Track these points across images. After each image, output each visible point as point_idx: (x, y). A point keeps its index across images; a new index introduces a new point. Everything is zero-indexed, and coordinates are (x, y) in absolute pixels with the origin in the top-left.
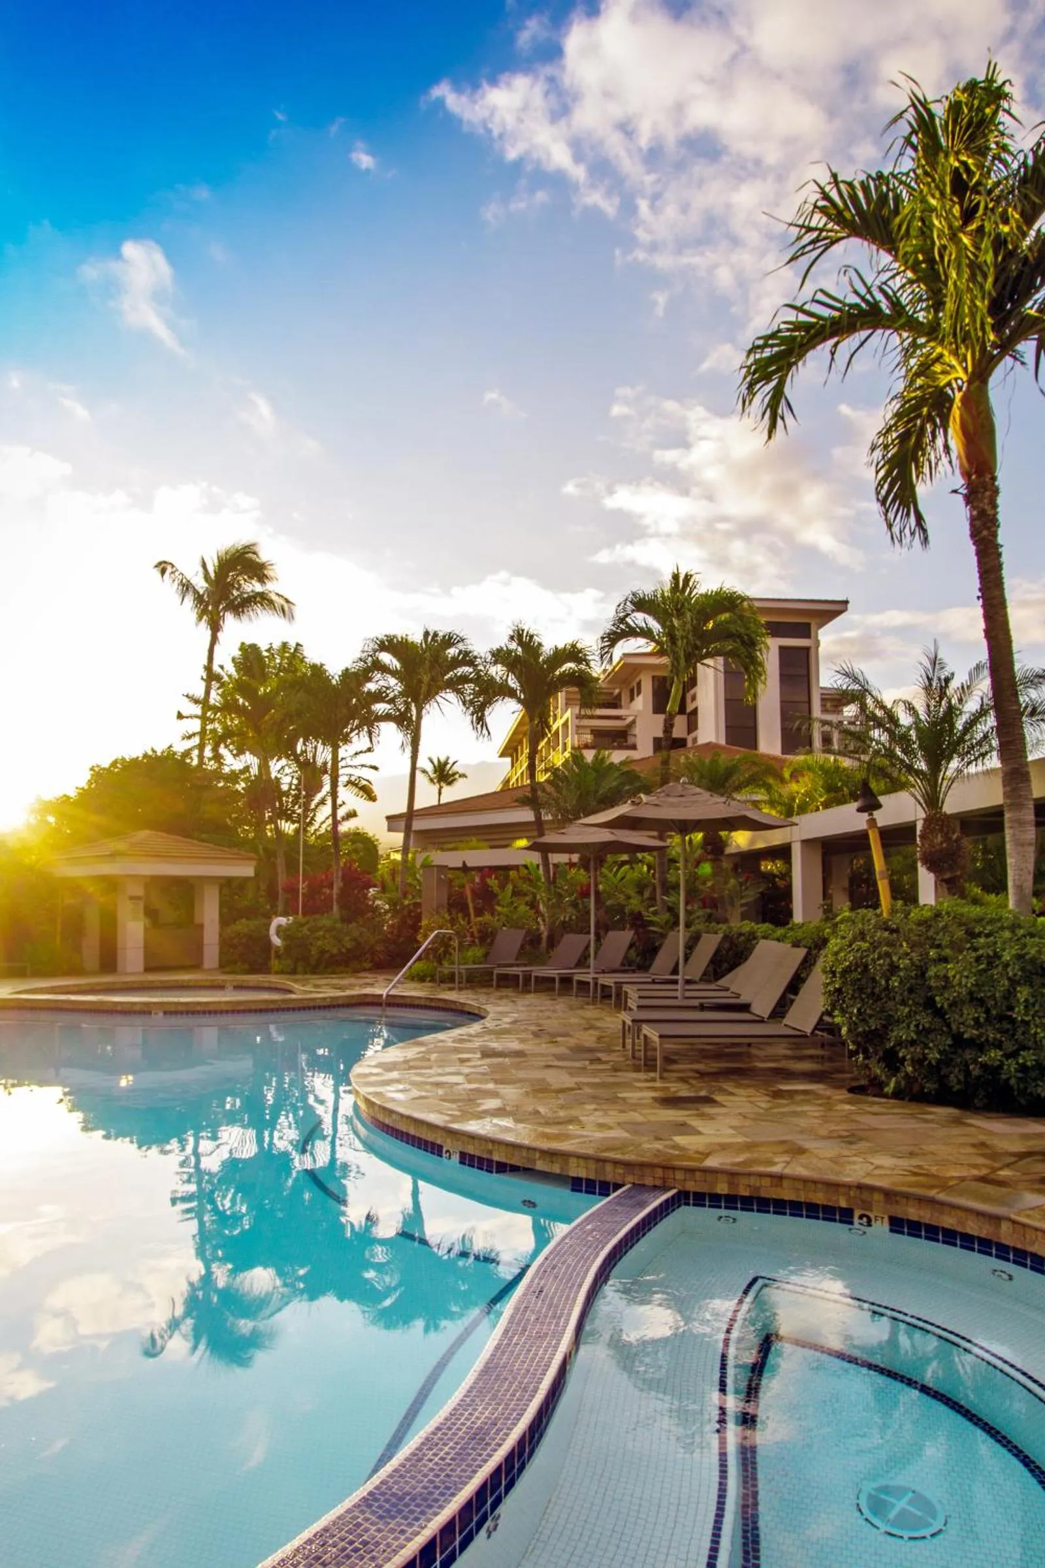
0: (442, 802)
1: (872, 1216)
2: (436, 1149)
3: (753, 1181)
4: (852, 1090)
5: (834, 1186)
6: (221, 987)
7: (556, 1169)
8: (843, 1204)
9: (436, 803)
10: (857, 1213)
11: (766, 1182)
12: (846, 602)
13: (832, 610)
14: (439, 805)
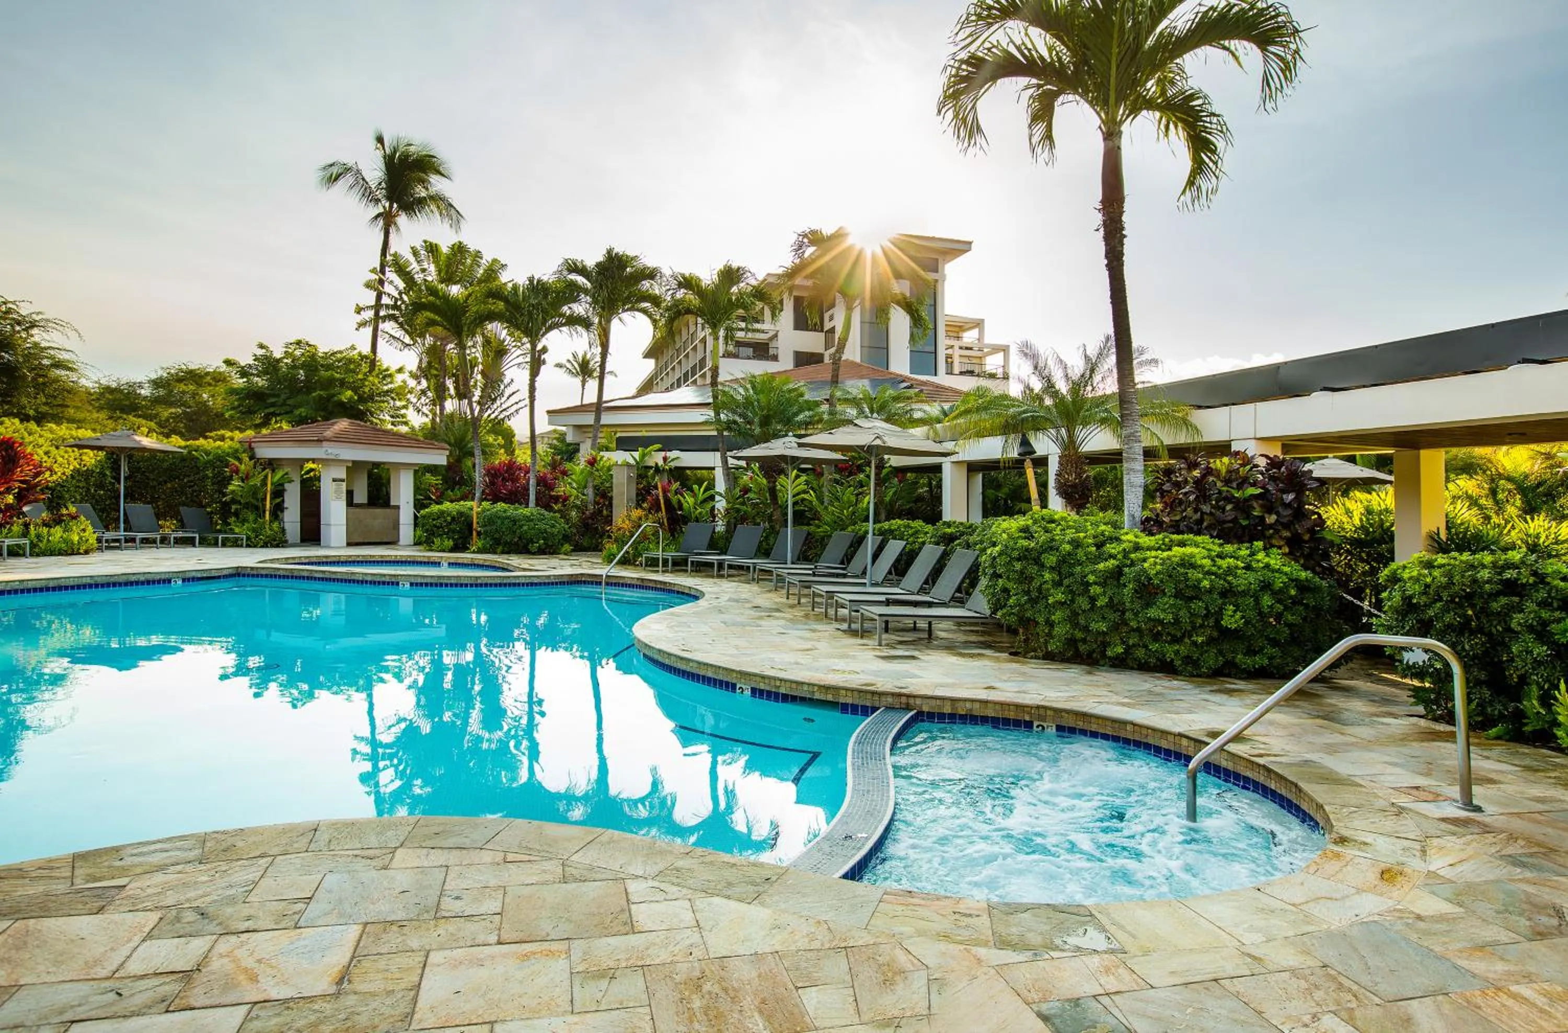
0: (585, 402)
1: (1045, 725)
2: (730, 687)
3: (968, 705)
4: (1011, 654)
5: (1019, 707)
6: (437, 564)
7: (830, 698)
8: (1027, 718)
9: (579, 403)
10: (1035, 724)
11: (977, 705)
12: (970, 243)
13: (959, 248)
14: (582, 406)
